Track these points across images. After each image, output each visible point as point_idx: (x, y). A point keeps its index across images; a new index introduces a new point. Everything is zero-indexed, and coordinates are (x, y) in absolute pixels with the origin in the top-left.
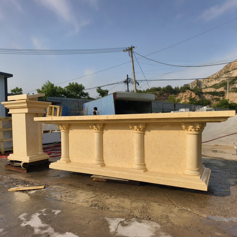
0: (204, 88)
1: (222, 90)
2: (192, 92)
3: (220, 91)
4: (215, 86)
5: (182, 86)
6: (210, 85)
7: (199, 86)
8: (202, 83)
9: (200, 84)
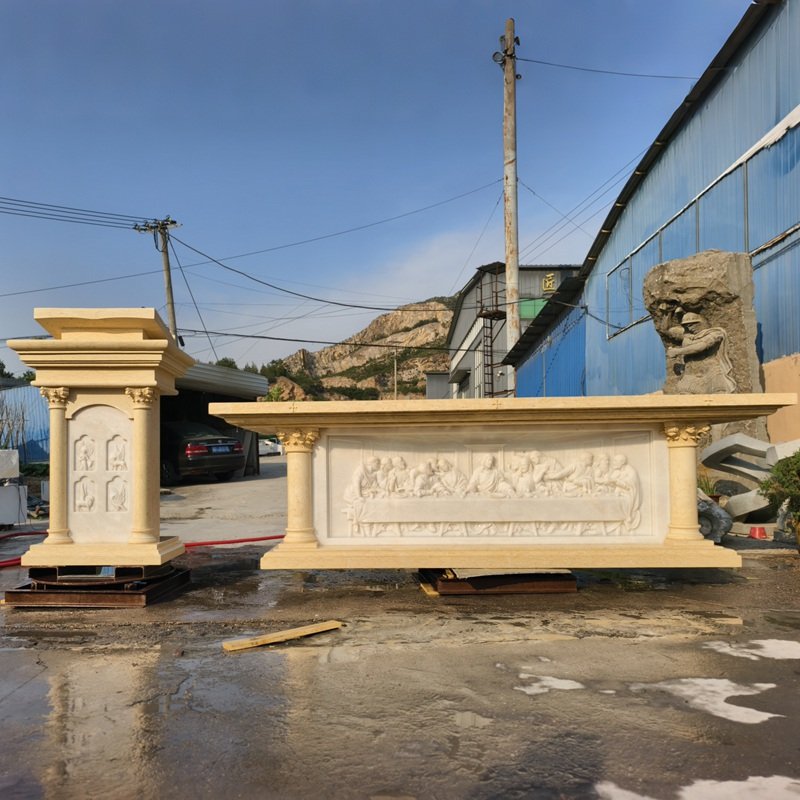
0: (324, 377)
1: (369, 386)
2: (296, 385)
3: (367, 389)
4: (350, 373)
5: (266, 365)
6: (339, 370)
7: (310, 368)
8: (318, 362)
9: (313, 363)
